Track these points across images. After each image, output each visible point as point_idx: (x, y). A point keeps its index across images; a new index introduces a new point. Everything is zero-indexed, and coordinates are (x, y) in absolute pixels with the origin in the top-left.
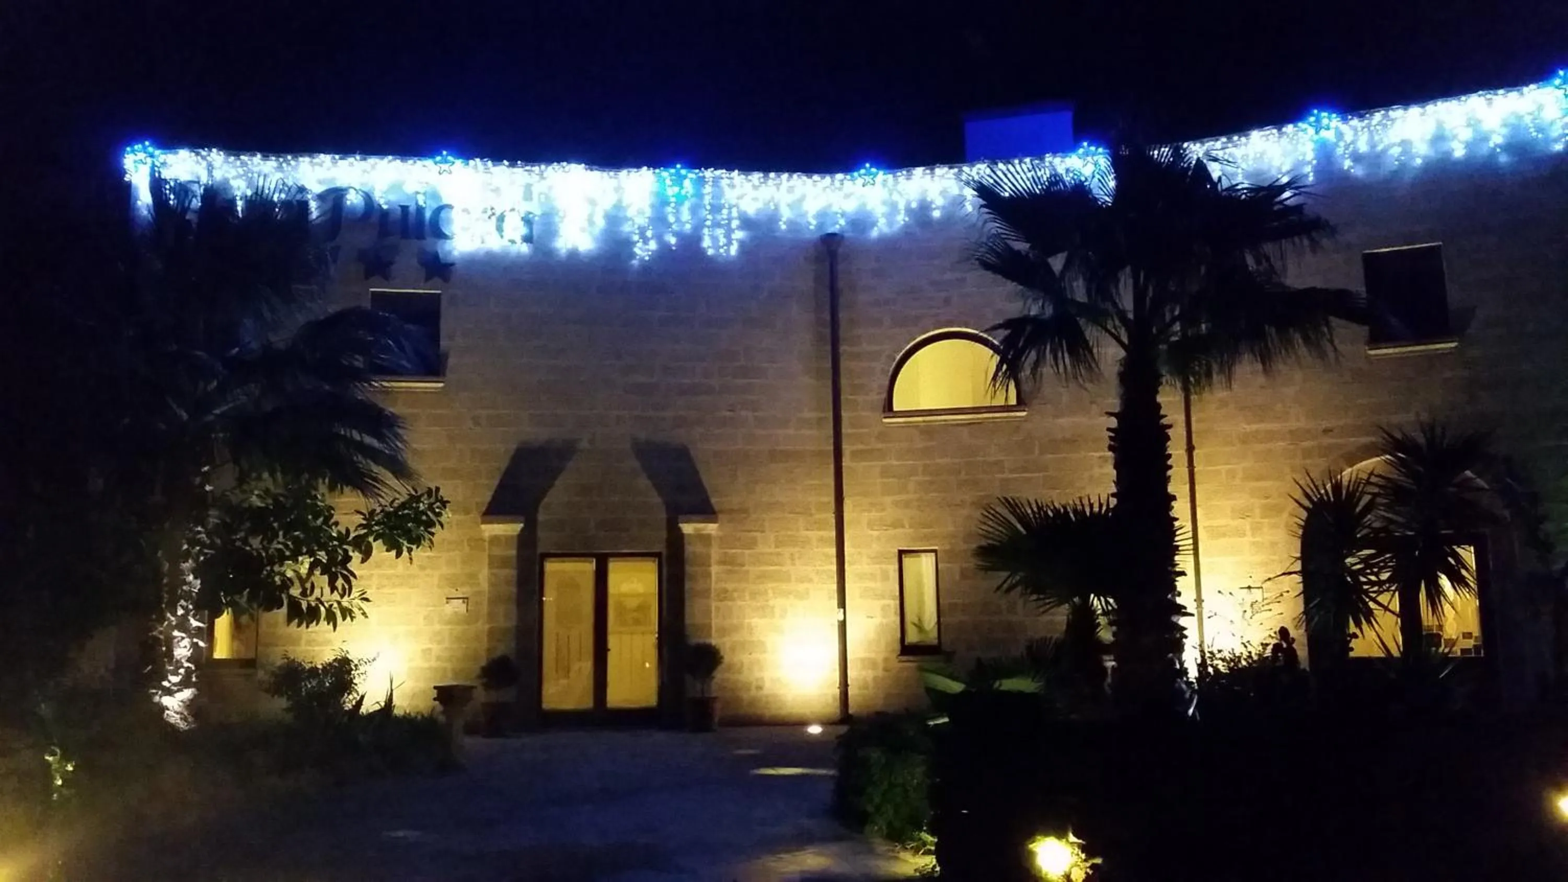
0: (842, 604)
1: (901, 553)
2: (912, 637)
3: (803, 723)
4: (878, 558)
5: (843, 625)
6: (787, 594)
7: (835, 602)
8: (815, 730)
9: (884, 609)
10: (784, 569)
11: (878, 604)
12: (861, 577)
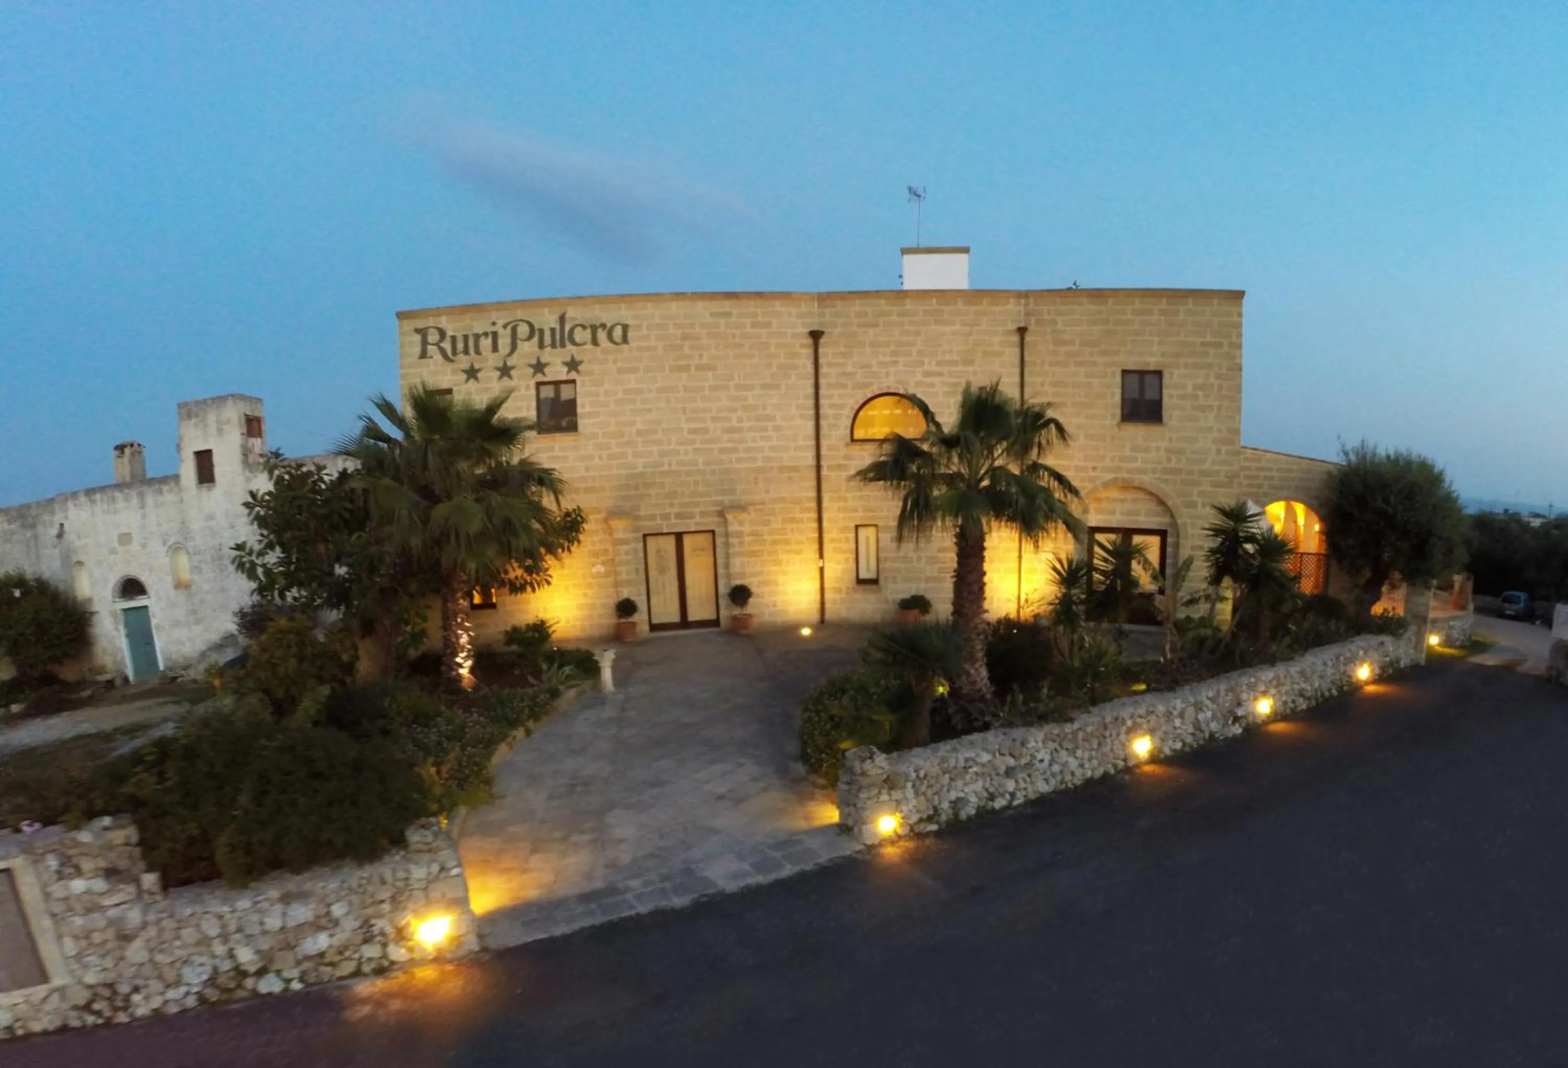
0: (821, 556)
1: (857, 527)
2: (864, 575)
3: (798, 626)
4: (844, 530)
5: (822, 570)
6: (789, 552)
7: (817, 556)
8: (806, 632)
9: (847, 560)
10: (787, 537)
11: (841, 557)
12: (833, 540)
